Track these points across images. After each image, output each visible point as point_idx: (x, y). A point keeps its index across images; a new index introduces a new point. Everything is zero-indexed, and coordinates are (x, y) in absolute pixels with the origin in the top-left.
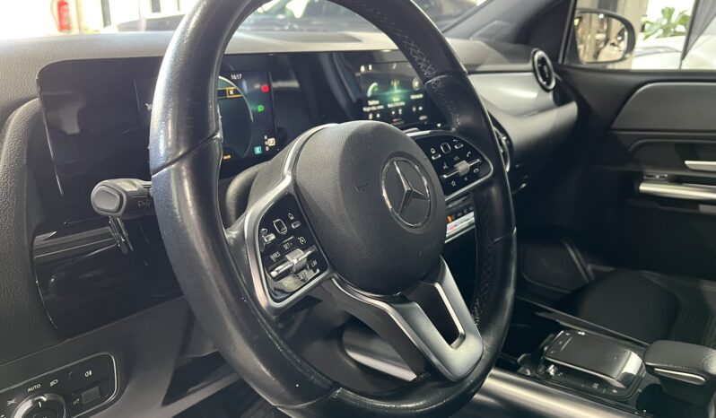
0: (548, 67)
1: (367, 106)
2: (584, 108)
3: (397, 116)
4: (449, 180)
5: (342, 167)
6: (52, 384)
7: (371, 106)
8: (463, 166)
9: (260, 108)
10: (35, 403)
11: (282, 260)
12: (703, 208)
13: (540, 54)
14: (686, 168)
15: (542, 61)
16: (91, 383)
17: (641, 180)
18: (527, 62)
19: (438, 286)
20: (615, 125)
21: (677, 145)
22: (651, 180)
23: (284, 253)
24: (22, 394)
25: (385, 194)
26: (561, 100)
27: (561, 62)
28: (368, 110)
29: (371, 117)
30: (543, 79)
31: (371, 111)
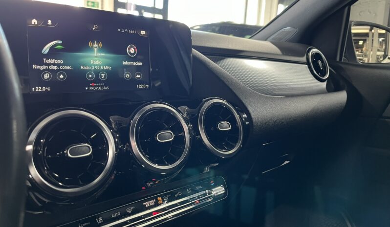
1: (42, 63)
3: (97, 80)
7: (49, 65)
13: (315, 50)
15: (317, 56)
20: (385, 114)
26: (333, 87)
27: (338, 59)
28: (41, 68)
29: (46, 76)
30: (318, 71)
31: (48, 70)
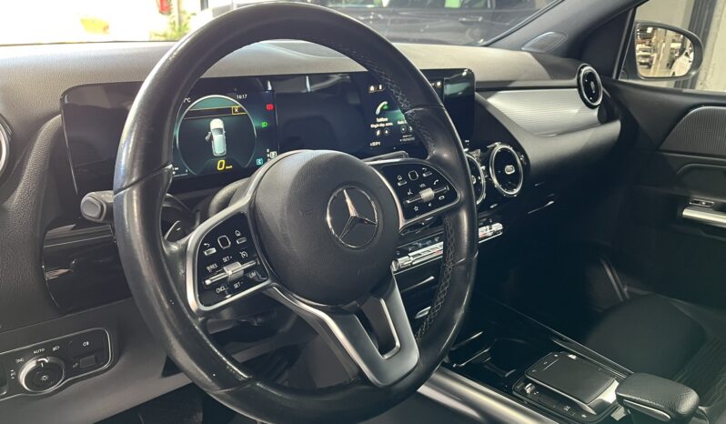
0: (596, 83)
1: (375, 123)
2: (630, 128)
3: (407, 132)
6: (54, 349)
7: (379, 123)
8: (427, 194)
9: (264, 125)
10: (38, 363)
13: (587, 69)
15: (590, 76)
16: (88, 352)
17: (687, 206)
18: (571, 77)
19: (383, 302)
20: (663, 147)
22: (696, 205)
23: (221, 265)
24: (27, 355)
25: (328, 219)
26: (605, 118)
27: (614, 77)
28: (376, 126)
29: (378, 133)
31: (379, 128)
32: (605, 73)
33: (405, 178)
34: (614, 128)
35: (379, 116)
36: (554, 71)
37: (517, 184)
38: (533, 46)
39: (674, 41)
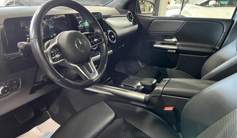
2: (140, 26)
3: (87, 28)
4: (93, 42)
5: (67, 40)
6: (8, 83)
8: (96, 40)
9: (52, 27)
10: (4, 87)
11: (55, 56)
12: (169, 51)
13: (129, 12)
14: (164, 41)
15: (130, 14)
16: (15, 84)
17: (154, 44)
18: (125, 14)
19: (89, 63)
20: (148, 30)
21: (162, 35)
22: (157, 44)
23: (55, 54)
25: (76, 45)
26: (134, 24)
27: (136, 14)
28: (79, 27)
29: (80, 28)
30: (130, 18)
31: (80, 27)
32: (133, 13)
33: (90, 37)
34: (136, 26)
35: (80, 24)
36: (121, 13)
37: (115, 40)
38: (115, 6)
39: (150, 4)
